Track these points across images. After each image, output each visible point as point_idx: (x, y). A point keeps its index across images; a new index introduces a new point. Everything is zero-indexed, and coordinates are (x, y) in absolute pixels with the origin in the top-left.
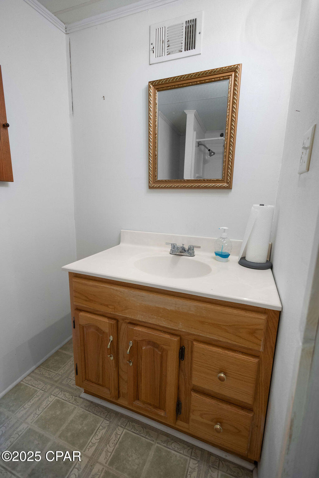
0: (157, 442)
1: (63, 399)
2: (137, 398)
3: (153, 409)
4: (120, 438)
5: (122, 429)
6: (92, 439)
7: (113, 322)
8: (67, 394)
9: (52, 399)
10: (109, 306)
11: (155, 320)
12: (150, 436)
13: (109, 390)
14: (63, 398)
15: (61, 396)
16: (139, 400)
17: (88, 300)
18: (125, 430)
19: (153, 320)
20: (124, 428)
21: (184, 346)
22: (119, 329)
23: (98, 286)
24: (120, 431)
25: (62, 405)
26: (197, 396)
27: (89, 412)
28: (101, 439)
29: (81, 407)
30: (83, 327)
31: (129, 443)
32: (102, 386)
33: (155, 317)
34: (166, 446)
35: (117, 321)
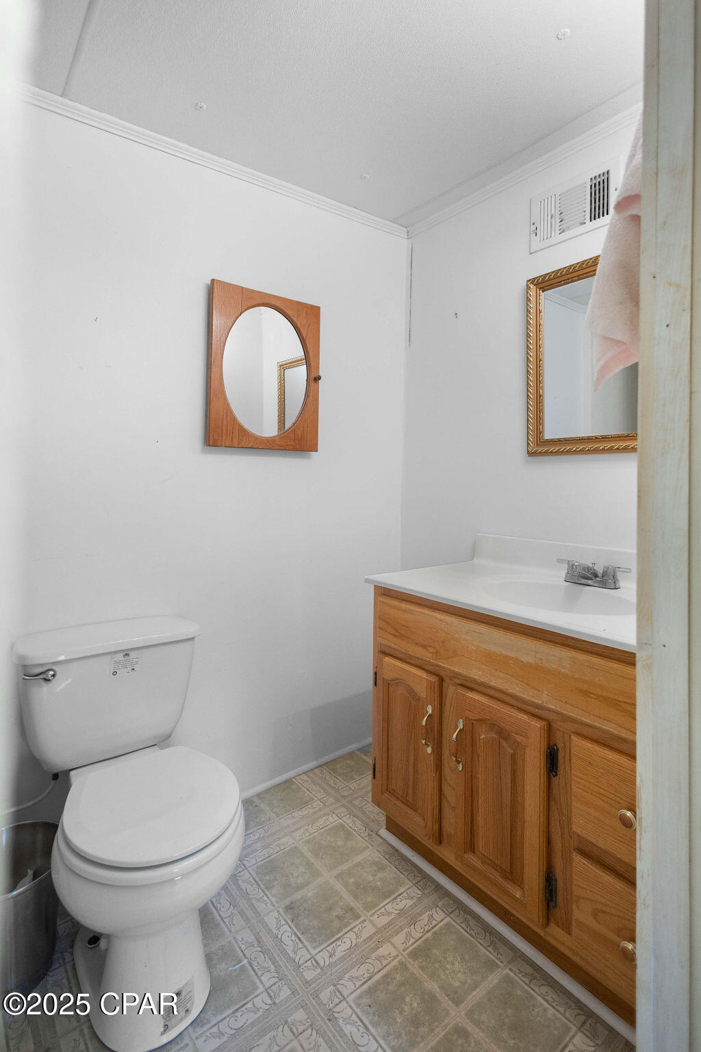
0: (510, 967)
1: (351, 827)
2: (471, 846)
3: (500, 879)
4: (436, 925)
5: (443, 915)
6: (387, 904)
7: (433, 679)
8: (358, 823)
9: (333, 820)
10: (429, 649)
11: (501, 681)
12: (496, 949)
13: (424, 819)
14: (351, 825)
15: (348, 820)
16: (474, 852)
17: (398, 634)
18: (448, 919)
19: (497, 681)
20: (448, 916)
21: (555, 745)
22: (444, 694)
23: (414, 611)
24: (439, 915)
25: (348, 835)
26: (584, 864)
27: (388, 863)
28: (402, 913)
29: (377, 850)
30: (388, 684)
31: (452, 942)
32: (415, 809)
33: (502, 675)
34: (528, 983)
35: (442, 680)
